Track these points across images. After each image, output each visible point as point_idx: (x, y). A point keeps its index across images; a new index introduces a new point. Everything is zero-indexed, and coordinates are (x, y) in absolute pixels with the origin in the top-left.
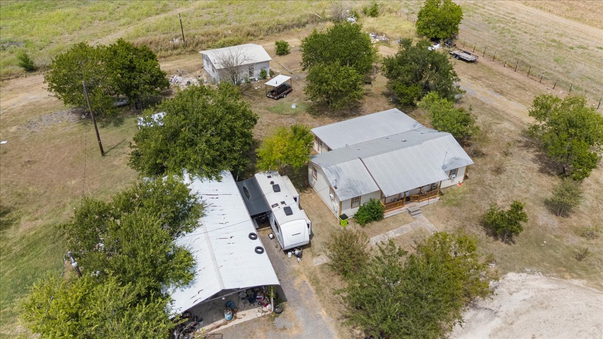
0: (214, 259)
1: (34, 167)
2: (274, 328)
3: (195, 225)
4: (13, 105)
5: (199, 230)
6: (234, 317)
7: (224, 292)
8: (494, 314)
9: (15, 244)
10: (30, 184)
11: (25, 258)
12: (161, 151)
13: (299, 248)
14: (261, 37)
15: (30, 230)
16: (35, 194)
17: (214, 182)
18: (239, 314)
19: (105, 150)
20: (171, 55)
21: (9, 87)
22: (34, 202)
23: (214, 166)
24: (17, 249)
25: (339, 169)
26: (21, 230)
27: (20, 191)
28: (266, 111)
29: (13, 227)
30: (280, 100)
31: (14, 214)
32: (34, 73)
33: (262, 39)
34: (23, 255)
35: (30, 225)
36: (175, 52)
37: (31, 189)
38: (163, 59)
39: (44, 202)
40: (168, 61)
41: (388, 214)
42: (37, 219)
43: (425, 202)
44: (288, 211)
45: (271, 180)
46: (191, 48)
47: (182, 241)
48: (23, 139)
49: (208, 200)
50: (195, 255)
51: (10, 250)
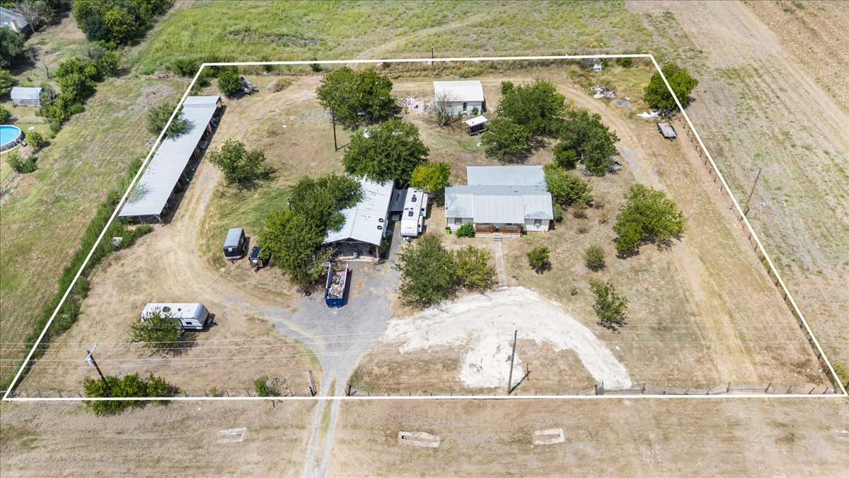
0: (354, 223)
1: (296, 148)
2: (374, 269)
3: (354, 205)
4: (298, 99)
5: (355, 208)
6: (358, 257)
7: (350, 239)
8: (490, 299)
9: (274, 191)
10: (291, 159)
11: (276, 200)
12: (355, 159)
13: (410, 237)
14: (502, 71)
15: (283, 186)
16: (291, 166)
17: (379, 186)
18: (361, 257)
19: (338, 147)
20: (419, 76)
21: (299, 83)
22: (289, 170)
23: (382, 176)
24: (274, 194)
25: (456, 198)
26: (278, 184)
27: (284, 162)
28: (457, 144)
29: (275, 182)
30: (473, 137)
31: (277, 174)
32: (318, 73)
33: (502, 73)
34: (275, 198)
35: (283, 183)
36: (424, 73)
37: (290, 162)
38: (412, 78)
39: (294, 172)
40: (414, 81)
41: (478, 235)
42: (287, 180)
43: (508, 235)
44: (411, 214)
45: (415, 193)
46: (437, 71)
47: (344, 212)
48: (296, 126)
49: (368, 194)
50: (346, 220)
51: (270, 193)
